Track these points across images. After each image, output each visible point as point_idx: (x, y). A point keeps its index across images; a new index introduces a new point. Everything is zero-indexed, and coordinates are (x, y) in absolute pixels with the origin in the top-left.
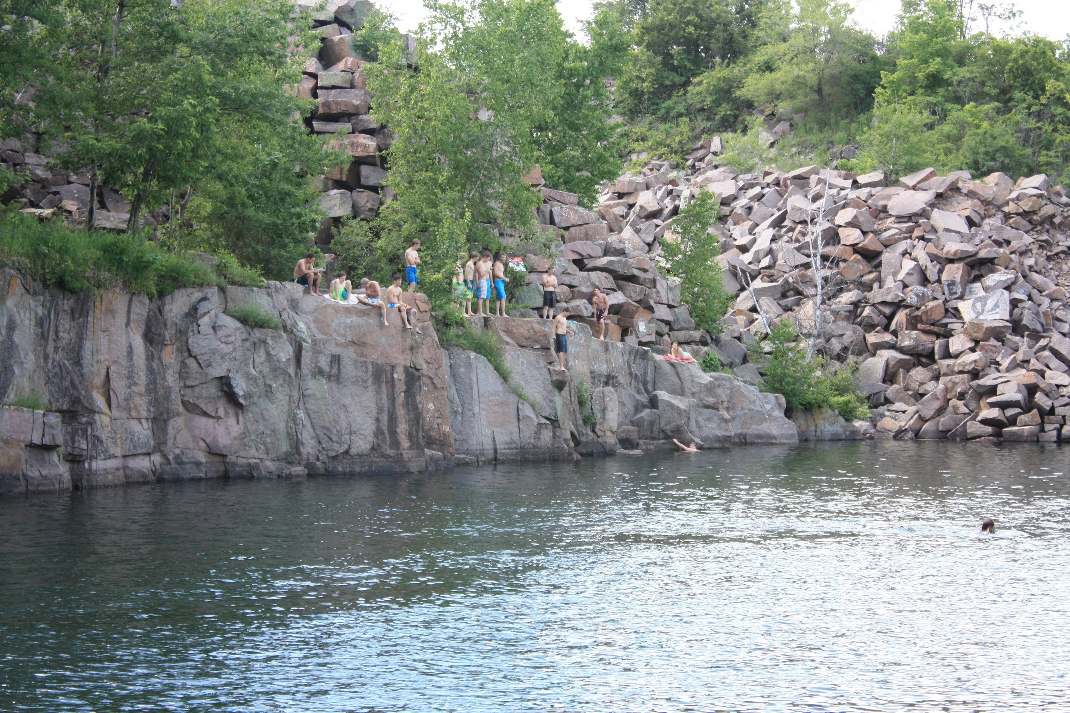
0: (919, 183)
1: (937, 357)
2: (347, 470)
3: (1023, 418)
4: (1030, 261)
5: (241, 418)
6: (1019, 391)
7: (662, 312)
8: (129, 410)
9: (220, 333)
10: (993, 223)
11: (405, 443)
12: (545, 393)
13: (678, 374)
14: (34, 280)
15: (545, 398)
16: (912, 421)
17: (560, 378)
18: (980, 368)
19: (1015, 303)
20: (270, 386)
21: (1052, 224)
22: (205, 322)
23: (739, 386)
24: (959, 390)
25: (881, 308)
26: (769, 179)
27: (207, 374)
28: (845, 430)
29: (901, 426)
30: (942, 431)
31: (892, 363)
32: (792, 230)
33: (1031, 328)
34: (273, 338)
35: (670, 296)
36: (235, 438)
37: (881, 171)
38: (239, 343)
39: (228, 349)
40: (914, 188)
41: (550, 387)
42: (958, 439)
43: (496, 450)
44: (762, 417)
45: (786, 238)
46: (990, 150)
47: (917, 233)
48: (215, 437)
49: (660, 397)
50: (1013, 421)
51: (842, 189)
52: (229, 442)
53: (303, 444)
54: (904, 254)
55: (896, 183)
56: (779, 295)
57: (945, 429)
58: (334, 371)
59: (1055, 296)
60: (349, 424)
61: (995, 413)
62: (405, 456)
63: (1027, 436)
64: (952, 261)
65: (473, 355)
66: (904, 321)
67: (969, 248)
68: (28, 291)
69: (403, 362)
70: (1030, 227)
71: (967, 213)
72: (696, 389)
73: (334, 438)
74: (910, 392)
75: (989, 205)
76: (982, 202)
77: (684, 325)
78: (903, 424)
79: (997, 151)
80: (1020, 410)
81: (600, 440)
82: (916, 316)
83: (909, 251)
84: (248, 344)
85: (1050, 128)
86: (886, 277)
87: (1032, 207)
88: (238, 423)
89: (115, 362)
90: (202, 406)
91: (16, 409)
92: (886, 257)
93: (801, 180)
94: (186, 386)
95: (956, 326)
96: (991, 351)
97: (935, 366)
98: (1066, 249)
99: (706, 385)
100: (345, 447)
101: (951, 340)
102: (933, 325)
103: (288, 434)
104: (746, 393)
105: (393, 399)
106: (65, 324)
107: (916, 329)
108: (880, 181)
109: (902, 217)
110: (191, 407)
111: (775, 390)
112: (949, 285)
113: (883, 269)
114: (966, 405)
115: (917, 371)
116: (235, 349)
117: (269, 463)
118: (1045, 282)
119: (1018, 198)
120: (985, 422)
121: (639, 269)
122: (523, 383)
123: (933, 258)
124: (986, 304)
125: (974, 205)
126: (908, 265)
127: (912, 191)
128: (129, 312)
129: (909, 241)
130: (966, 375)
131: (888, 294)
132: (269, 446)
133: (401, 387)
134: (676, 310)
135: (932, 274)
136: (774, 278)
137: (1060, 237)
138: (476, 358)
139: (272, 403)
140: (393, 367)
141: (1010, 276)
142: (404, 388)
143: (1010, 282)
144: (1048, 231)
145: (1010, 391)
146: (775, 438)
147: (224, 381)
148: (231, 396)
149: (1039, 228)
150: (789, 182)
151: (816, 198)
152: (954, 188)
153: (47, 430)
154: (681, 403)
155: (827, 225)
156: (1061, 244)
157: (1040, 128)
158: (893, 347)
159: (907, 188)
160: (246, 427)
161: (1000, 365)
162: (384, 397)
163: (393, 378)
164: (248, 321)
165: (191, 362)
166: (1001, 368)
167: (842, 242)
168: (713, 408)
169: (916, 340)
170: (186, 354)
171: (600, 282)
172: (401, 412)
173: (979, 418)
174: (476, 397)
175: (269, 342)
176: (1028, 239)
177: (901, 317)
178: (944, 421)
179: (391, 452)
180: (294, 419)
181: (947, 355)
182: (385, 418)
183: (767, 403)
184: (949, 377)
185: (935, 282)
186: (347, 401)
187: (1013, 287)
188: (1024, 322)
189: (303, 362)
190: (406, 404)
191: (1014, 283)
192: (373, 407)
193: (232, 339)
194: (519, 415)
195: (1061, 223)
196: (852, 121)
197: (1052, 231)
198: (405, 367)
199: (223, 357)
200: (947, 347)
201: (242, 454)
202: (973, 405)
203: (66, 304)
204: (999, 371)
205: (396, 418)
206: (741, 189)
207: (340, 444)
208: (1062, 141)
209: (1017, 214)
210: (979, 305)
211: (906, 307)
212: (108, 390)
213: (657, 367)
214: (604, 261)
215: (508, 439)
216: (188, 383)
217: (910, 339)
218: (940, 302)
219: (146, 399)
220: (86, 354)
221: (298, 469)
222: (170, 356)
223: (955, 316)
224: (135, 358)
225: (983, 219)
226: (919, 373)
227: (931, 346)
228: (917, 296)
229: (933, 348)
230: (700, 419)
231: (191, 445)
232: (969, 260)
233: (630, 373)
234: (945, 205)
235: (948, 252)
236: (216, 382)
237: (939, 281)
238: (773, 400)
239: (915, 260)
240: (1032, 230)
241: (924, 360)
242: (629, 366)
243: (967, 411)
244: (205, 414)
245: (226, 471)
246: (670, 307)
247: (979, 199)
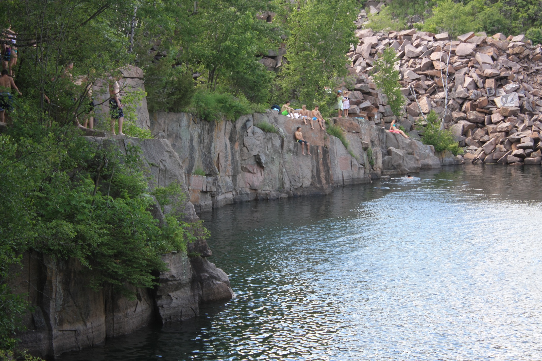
0: (467, 39)
1: (486, 124)
2: (302, 194)
3: (534, 154)
4: (521, 77)
5: (263, 173)
6: (531, 141)
7: (381, 109)
8: (226, 172)
9: (256, 136)
10: (502, 58)
11: (324, 182)
12: (360, 153)
13: (396, 139)
14: (197, 118)
15: (360, 155)
16: (480, 155)
17: (366, 146)
18: (509, 130)
19: (520, 98)
20: (273, 158)
21: (528, 58)
22: (249, 130)
23: (415, 142)
24: (501, 140)
25: (456, 100)
26: (392, 35)
27: (250, 154)
28: (454, 160)
29: (475, 157)
30: (495, 160)
31: (466, 127)
32: (408, 61)
33: (528, 110)
34: (274, 136)
35: (383, 100)
36: (261, 182)
37: (447, 33)
38: (262, 140)
39: (258, 142)
40: (465, 42)
41: (362, 150)
42: (504, 164)
43: (343, 180)
44: (425, 156)
45: (405, 65)
46: (492, 21)
47: (470, 64)
48: (253, 182)
49: (392, 151)
50: (529, 155)
51: (429, 41)
52: (258, 184)
53: (285, 183)
54: (465, 74)
55: (455, 38)
56: (408, 94)
57: (496, 158)
58: (296, 150)
59: (535, 94)
60: (302, 174)
61: (521, 151)
62: (324, 187)
63: (536, 162)
64: (488, 78)
65: (334, 137)
66: (469, 107)
67: (495, 71)
68: (195, 123)
69: (321, 145)
70: (518, 60)
71: (492, 54)
72: (404, 146)
73: (297, 180)
74: (476, 141)
75: (501, 51)
76: (497, 48)
77: (389, 114)
78: (476, 156)
79: (495, 22)
80: (532, 150)
81: (375, 172)
82: (475, 105)
83: (467, 73)
84: (265, 140)
85: (515, 10)
86: (457, 85)
87: (520, 51)
88: (262, 175)
89: (221, 151)
90: (248, 168)
91: (197, 176)
92: (457, 75)
93: (408, 37)
94: (242, 160)
95: (494, 109)
96: (513, 121)
97: (486, 128)
98: (535, 71)
99: (408, 144)
100: (301, 184)
101: (492, 116)
102: (483, 108)
103: (279, 179)
104: (418, 145)
105: (318, 162)
106: (206, 136)
107: (476, 110)
108: (447, 38)
109: (463, 56)
110: (245, 169)
111: (428, 143)
112: (489, 90)
113: (456, 81)
114: (505, 147)
115: (479, 131)
116: (261, 143)
117: (273, 193)
118: (529, 87)
119: (513, 47)
120: (516, 155)
121: (371, 89)
122: (352, 149)
123: (480, 76)
124: (507, 99)
125: (494, 51)
126: (468, 80)
127: (465, 44)
128: (225, 128)
129: (467, 68)
130: (503, 133)
131: (461, 94)
132: (273, 185)
133: (321, 156)
134: (385, 107)
135: (480, 84)
136: (404, 85)
137: (532, 65)
138: (335, 139)
139: (274, 166)
140: (317, 147)
141: (517, 85)
142: (322, 156)
143: (516, 88)
144: (526, 62)
145: (527, 142)
146: (431, 166)
147: (257, 157)
148: (259, 164)
149: (523, 61)
150: (402, 37)
151: (417, 46)
152: (484, 42)
153: (208, 185)
154: (400, 152)
155: (428, 60)
156: (533, 68)
157: (511, 10)
158: (464, 119)
159: (462, 42)
160: (265, 177)
161: (518, 128)
162: (314, 161)
163: (318, 152)
164: (265, 129)
165: (245, 149)
166: (518, 129)
167: (436, 68)
168: (411, 154)
169: (476, 116)
170: (242, 146)
171: (358, 96)
172: (321, 167)
173: (513, 153)
174: (336, 156)
175: (273, 138)
176: (518, 66)
177: (467, 105)
178: (495, 155)
179: (318, 186)
180: (282, 173)
181: (491, 123)
182: (315, 170)
183: (427, 149)
184: (495, 134)
185: (481, 88)
186: (301, 163)
187: (518, 91)
188: (525, 107)
189: (284, 147)
190: (323, 164)
191: (518, 89)
192: (311, 166)
193: (260, 138)
194: (351, 164)
195: (532, 58)
196: (415, 3)
197: (528, 62)
198: (322, 147)
199: (256, 146)
200: (490, 119)
201: (263, 189)
202: (508, 147)
203: (207, 127)
204: (518, 131)
205: (320, 170)
206: (379, 40)
207: (299, 183)
208: (522, 16)
209: (513, 54)
210: (504, 99)
211: (470, 100)
212: (219, 164)
213: (387, 136)
214: (359, 85)
215: (348, 175)
216: (243, 158)
217: (473, 115)
218: (486, 97)
219: (231, 167)
220: (213, 148)
221: (284, 195)
222: (237, 147)
223: (492, 105)
224: (227, 149)
225: (498, 57)
226: (479, 132)
227: (483, 118)
228: (475, 95)
229: (484, 120)
230: (407, 159)
231: (244, 186)
232: (496, 77)
233: (379, 140)
234: (480, 50)
235: (486, 73)
236: (253, 158)
237: (484, 88)
238: (429, 148)
239: (471, 77)
240: (520, 61)
241: (480, 125)
242: (379, 136)
243: (506, 150)
244: (249, 172)
245: (257, 196)
246: (383, 105)
247: (496, 47)
